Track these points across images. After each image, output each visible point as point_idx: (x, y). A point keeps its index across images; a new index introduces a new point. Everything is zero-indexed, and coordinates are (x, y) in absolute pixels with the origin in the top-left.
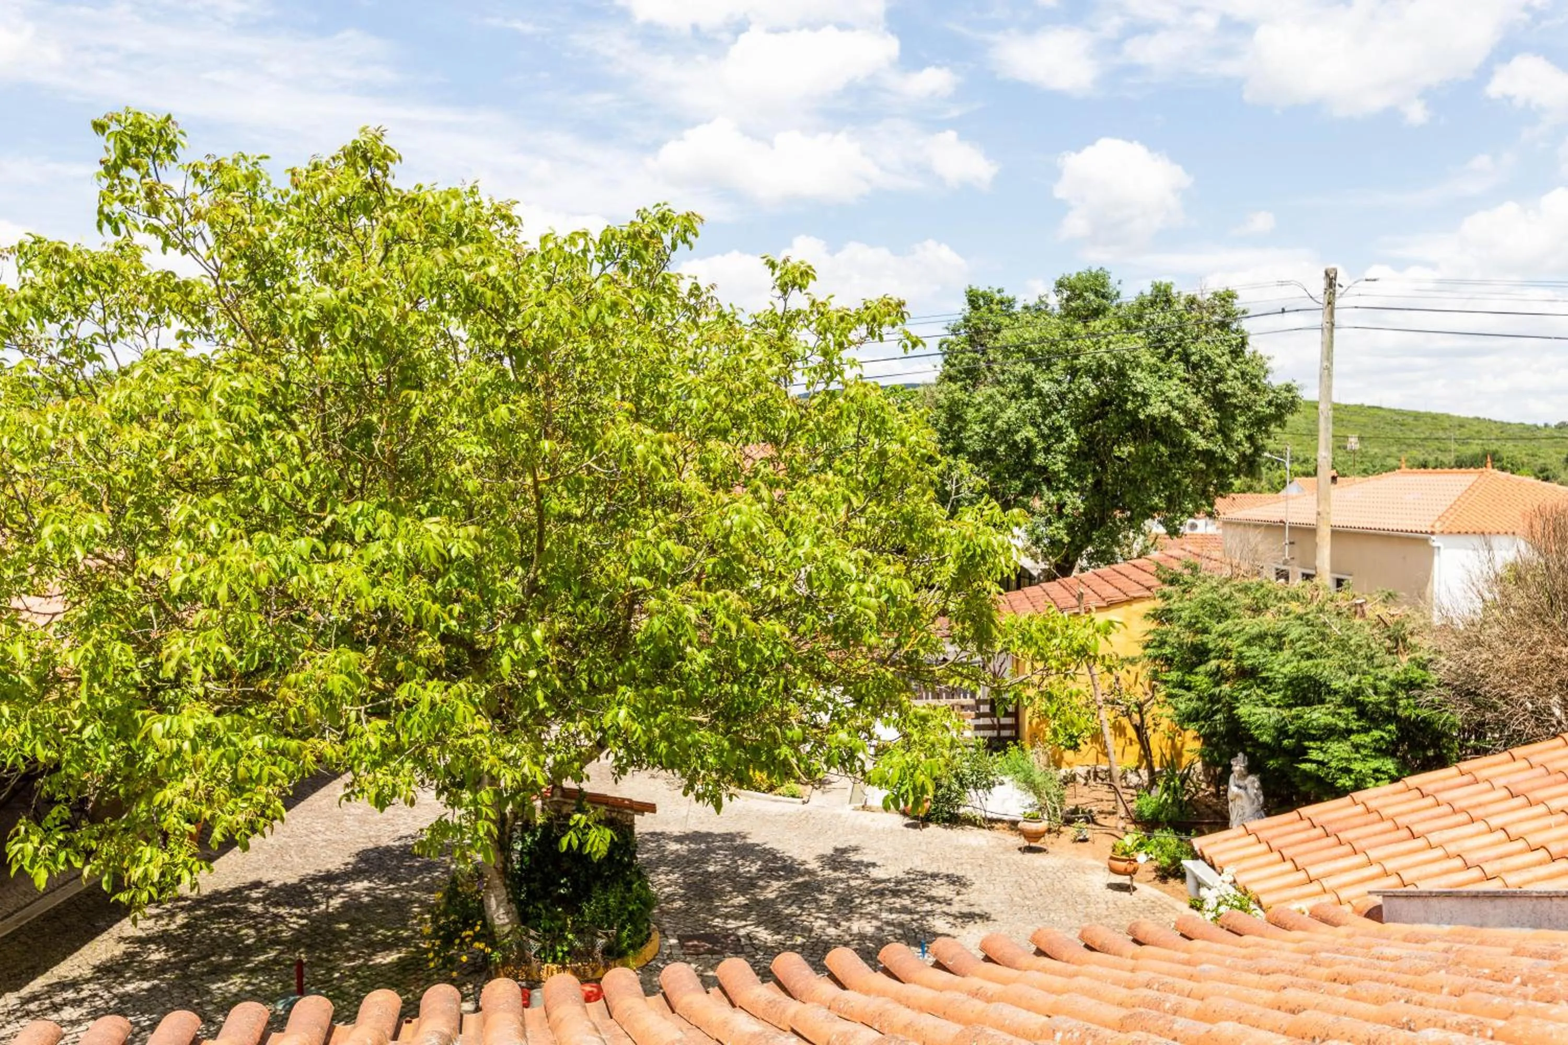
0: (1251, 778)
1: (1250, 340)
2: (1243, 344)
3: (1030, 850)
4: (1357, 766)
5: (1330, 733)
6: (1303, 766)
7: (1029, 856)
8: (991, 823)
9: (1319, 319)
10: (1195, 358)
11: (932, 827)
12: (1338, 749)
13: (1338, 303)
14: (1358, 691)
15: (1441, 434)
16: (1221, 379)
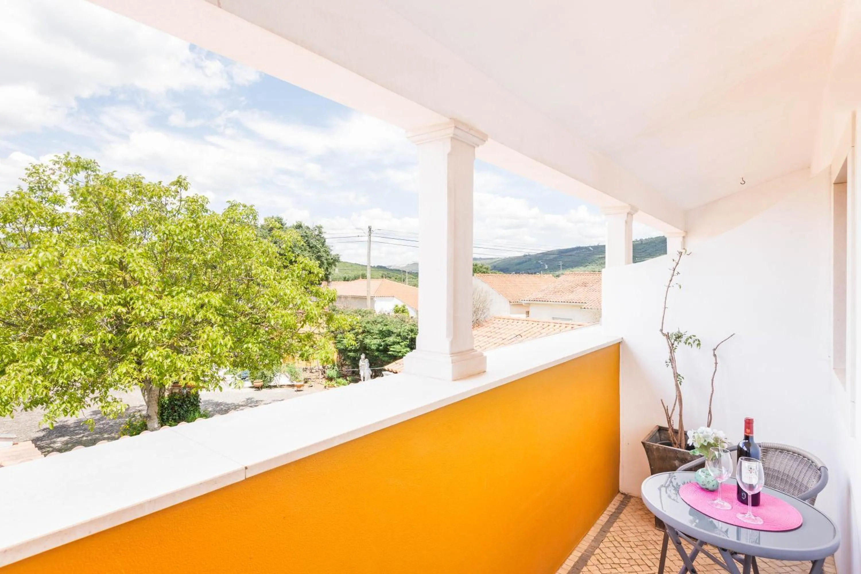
0: (367, 359)
1: (327, 240)
2: (325, 241)
3: (298, 391)
4: (402, 350)
5: (394, 343)
6: (390, 353)
7: (298, 392)
8: (281, 386)
9: (366, 238)
10: (311, 245)
11: (263, 389)
12: (397, 347)
13: (372, 235)
14: (400, 332)
15: (346, 268)
16: (319, 252)
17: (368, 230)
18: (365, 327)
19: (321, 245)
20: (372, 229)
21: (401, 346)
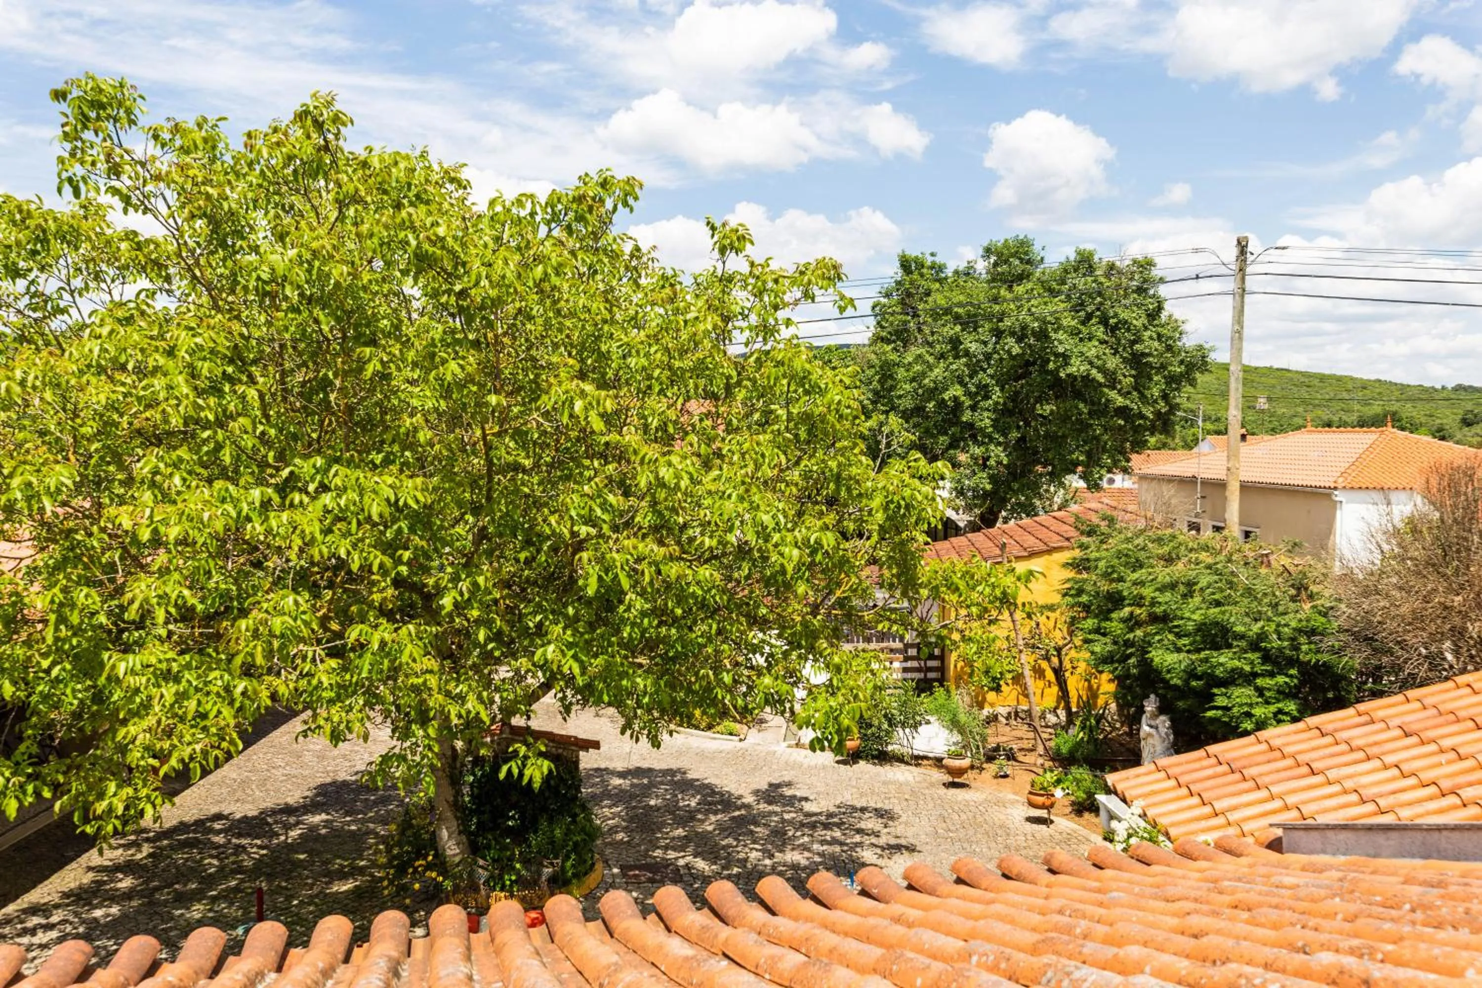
0: (1162, 718)
1: (1166, 305)
2: (1160, 308)
3: (954, 785)
5: (1234, 678)
7: (953, 791)
8: (917, 760)
9: (1231, 285)
10: (1113, 322)
11: (862, 763)
12: (1241, 694)
13: (1249, 270)
14: (1262, 637)
15: (1345, 395)
16: (1139, 340)
17: (1234, 252)
18: (1153, 603)
19: (1144, 320)
20: (1250, 248)
21: (1260, 691)
